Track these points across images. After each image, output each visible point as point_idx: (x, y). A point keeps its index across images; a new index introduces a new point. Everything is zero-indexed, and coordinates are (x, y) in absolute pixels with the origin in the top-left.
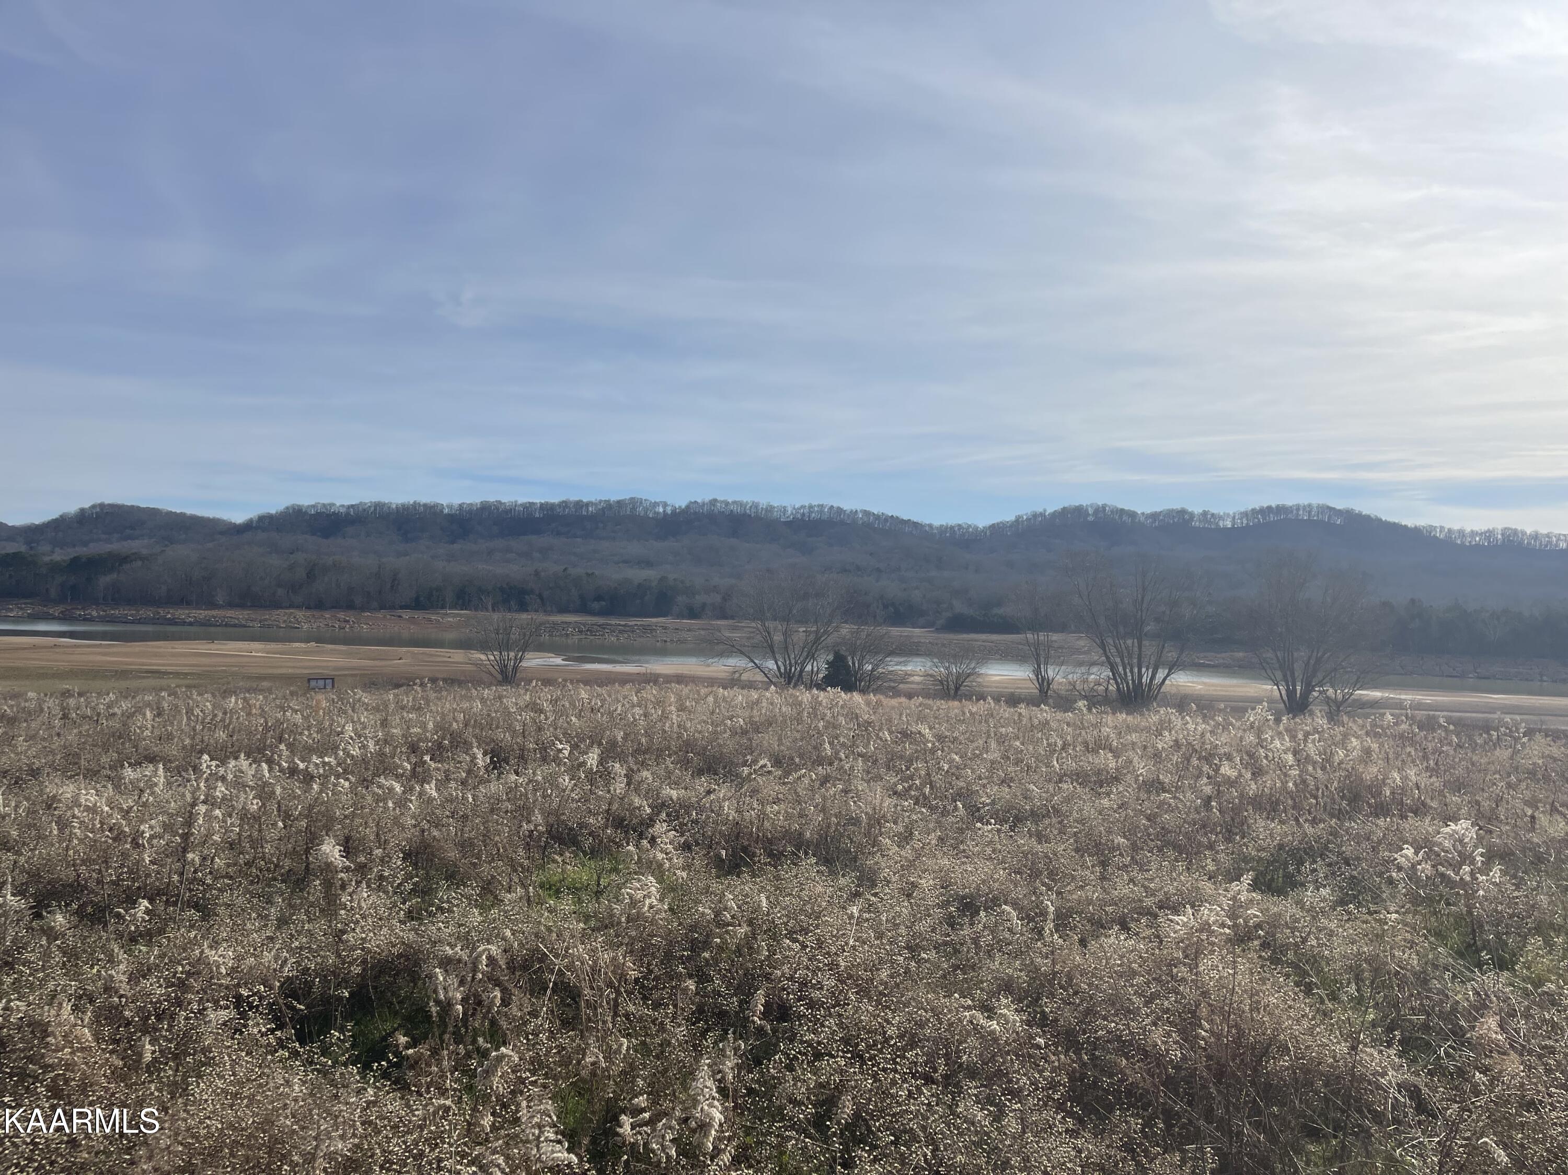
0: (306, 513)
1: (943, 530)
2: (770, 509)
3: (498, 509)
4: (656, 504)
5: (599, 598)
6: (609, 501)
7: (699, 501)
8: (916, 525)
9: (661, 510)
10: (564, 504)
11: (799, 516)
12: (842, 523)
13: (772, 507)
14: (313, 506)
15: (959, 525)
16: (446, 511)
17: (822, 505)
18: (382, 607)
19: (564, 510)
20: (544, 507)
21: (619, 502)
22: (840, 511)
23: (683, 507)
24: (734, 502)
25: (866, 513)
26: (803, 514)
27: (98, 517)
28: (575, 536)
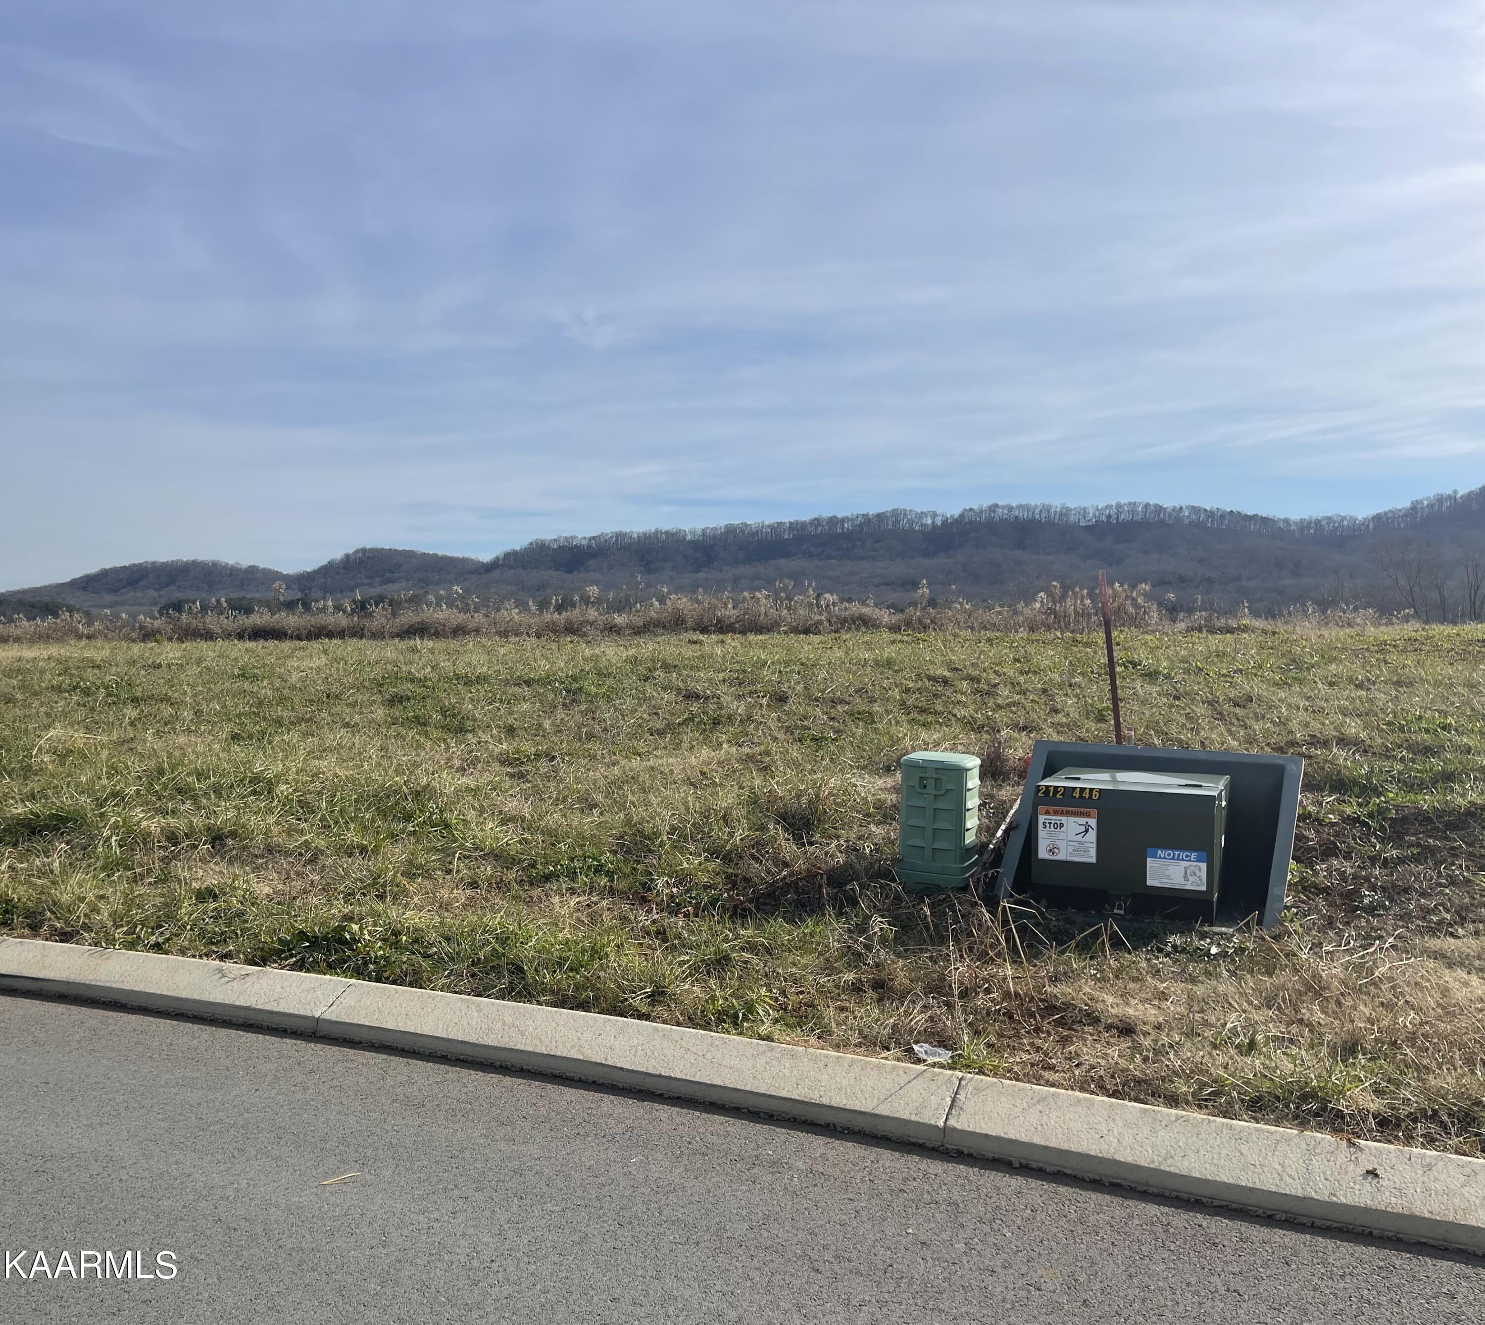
0: (549, 547)
1: (1304, 526)
2: (1065, 512)
3: (743, 532)
4: (923, 515)
6: (867, 515)
7: (976, 507)
8: (1265, 520)
9: (929, 521)
10: (817, 522)
11: (1104, 518)
12: (1162, 523)
13: (1069, 510)
15: (1329, 518)
16: (688, 538)
17: (1134, 504)
19: (816, 528)
20: (792, 526)
21: (878, 515)
22: (1159, 509)
23: (956, 516)
24: (1020, 507)
25: (1195, 510)
26: (1109, 516)
27: (361, 561)
28: (829, 557)
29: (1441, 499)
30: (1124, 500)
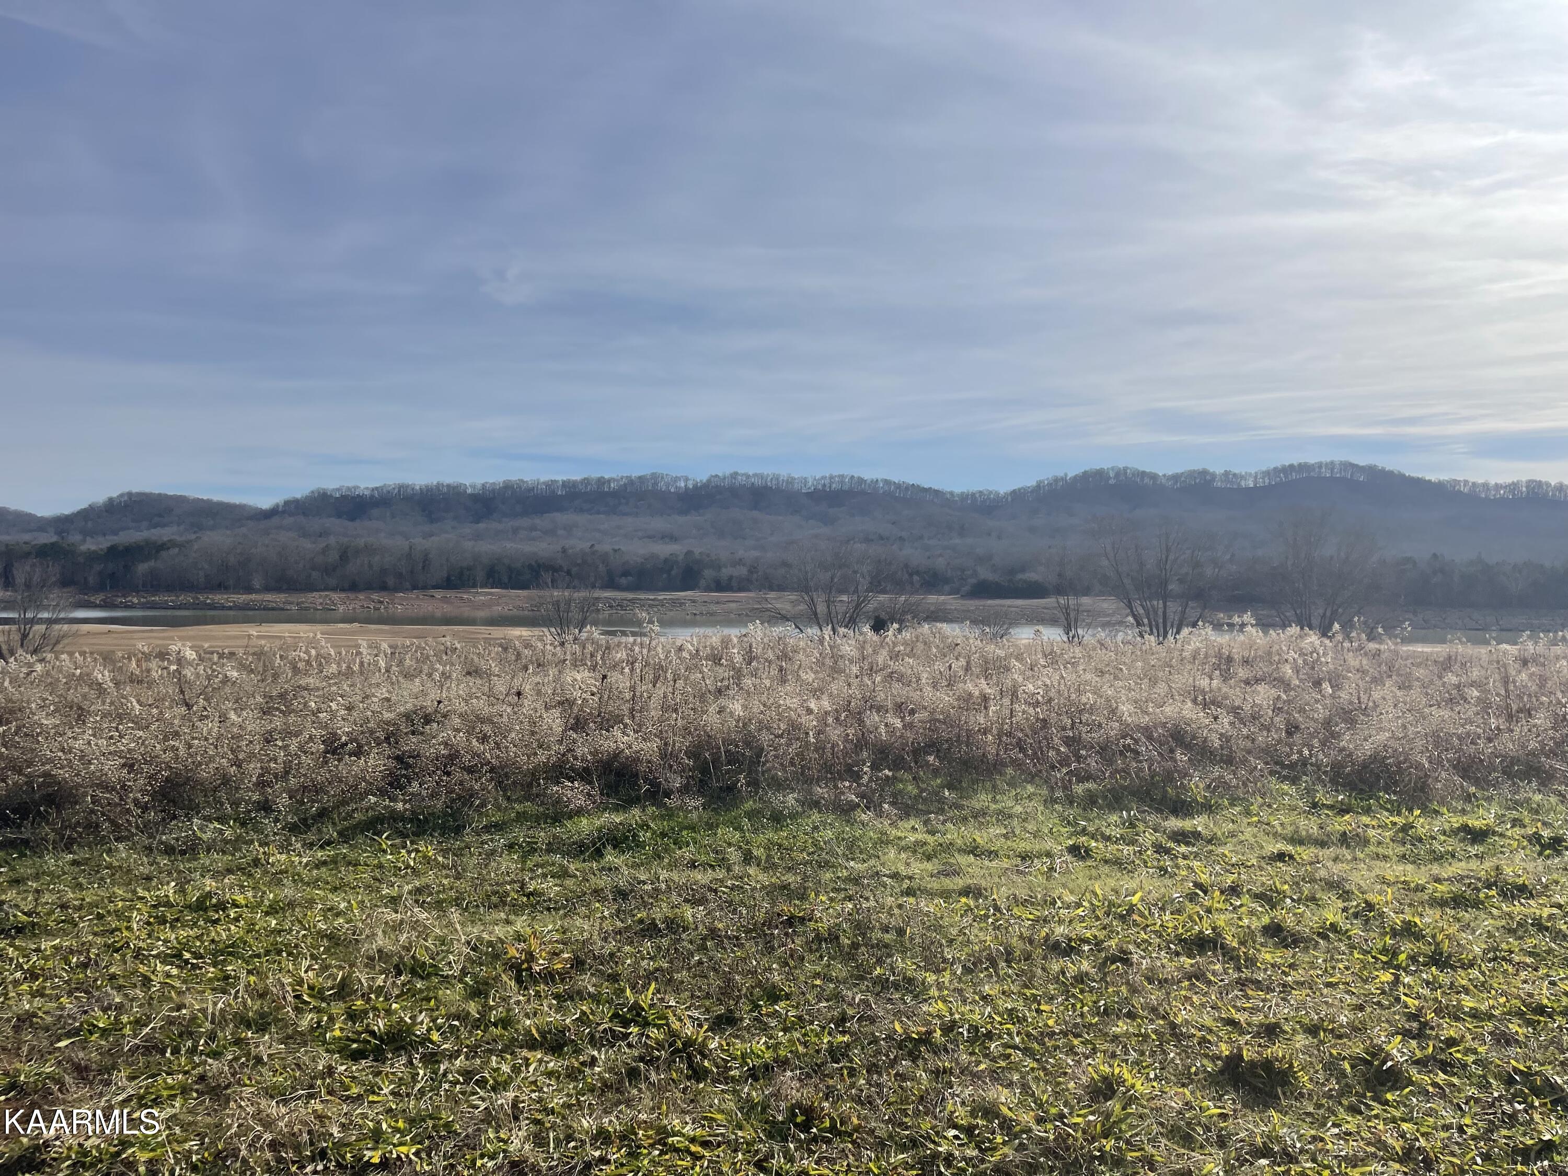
0: (331, 496)
1: (964, 497)
2: (791, 481)
3: (521, 488)
4: (677, 479)
5: (625, 574)
6: (630, 477)
7: (720, 475)
8: (937, 493)
9: (683, 485)
10: (586, 481)
11: (820, 487)
12: (863, 493)
13: (794, 479)
14: (338, 490)
15: (980, 492)
16: (469, 491)
17: (843, 476)
18: (415, 587)
19: (586, 487)
20: (565, 484)
21: (640, 477)
22: (861, 481)
23: (704, 481)
24: (755, 475)
25: (887, 482)
26: (824, 485)
27: (126, 506)
28: (598, 513)
29: (1056, 480)
30: (836, 473)
